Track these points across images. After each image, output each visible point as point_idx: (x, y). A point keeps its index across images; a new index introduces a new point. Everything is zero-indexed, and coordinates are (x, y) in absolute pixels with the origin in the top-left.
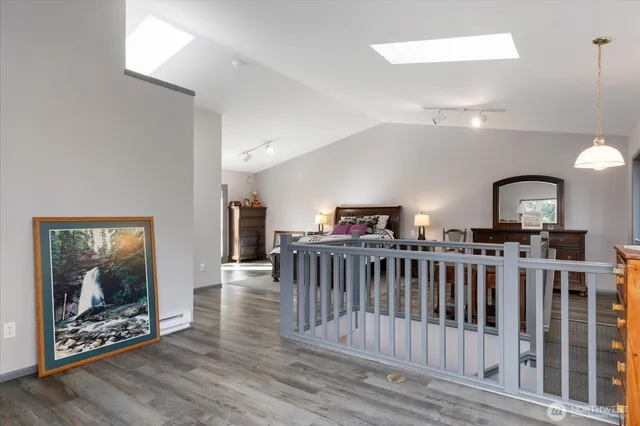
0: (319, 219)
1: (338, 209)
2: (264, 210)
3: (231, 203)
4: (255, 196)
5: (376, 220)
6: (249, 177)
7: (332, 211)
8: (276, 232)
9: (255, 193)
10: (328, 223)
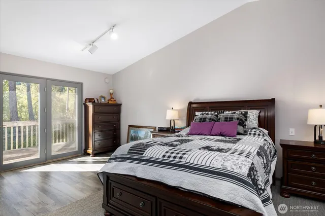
0: (171, 115)
1: (190, 103)
2: (119, 106)
3: (86, 99)
4: (111, 94)
5: (245, 115)
6: (107, 78)
7: (185, 106)
8: (130, 126)
9: (111, 91)
10: (180, 118)
